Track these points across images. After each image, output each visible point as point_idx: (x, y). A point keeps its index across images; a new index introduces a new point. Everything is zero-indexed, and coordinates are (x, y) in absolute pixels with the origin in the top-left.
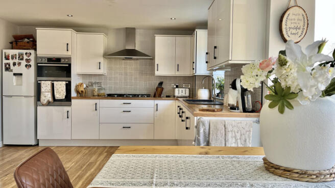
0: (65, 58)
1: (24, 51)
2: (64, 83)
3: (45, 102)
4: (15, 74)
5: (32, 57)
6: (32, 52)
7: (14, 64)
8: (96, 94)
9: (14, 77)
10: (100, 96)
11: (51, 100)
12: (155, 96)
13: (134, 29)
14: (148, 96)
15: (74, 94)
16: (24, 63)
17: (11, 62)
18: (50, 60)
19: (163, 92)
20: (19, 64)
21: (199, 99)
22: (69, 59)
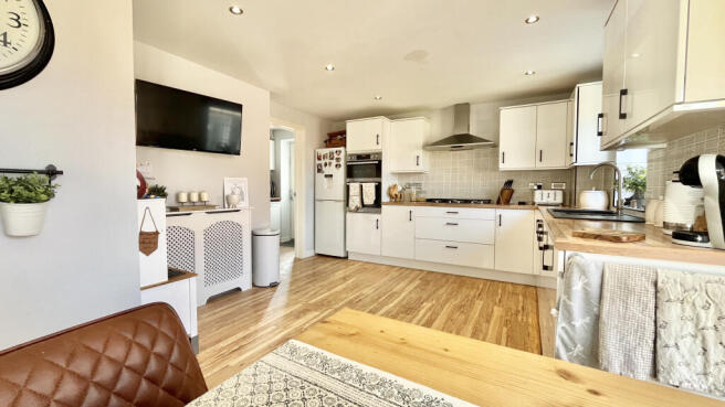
0: (374, 154)
1: (334, 149)
2: (373, 184)
3: (353, 208)
4: (326, 176)
5: (342, 156)
6: (342, 149)
7: (326, 165)
8: (414, 198)
9: (326, 179)
10: (418, 202)
11: (359, 205)
12: (498, 203)
13: (467, 105)
14: (488, 202)
15: (385, 198)
16: (334, 162)
17: (323, 162)
18: (360, 157)
19: (514, 195)
20: (330, 164)
21: (582, 208)
22: (380, 154)
